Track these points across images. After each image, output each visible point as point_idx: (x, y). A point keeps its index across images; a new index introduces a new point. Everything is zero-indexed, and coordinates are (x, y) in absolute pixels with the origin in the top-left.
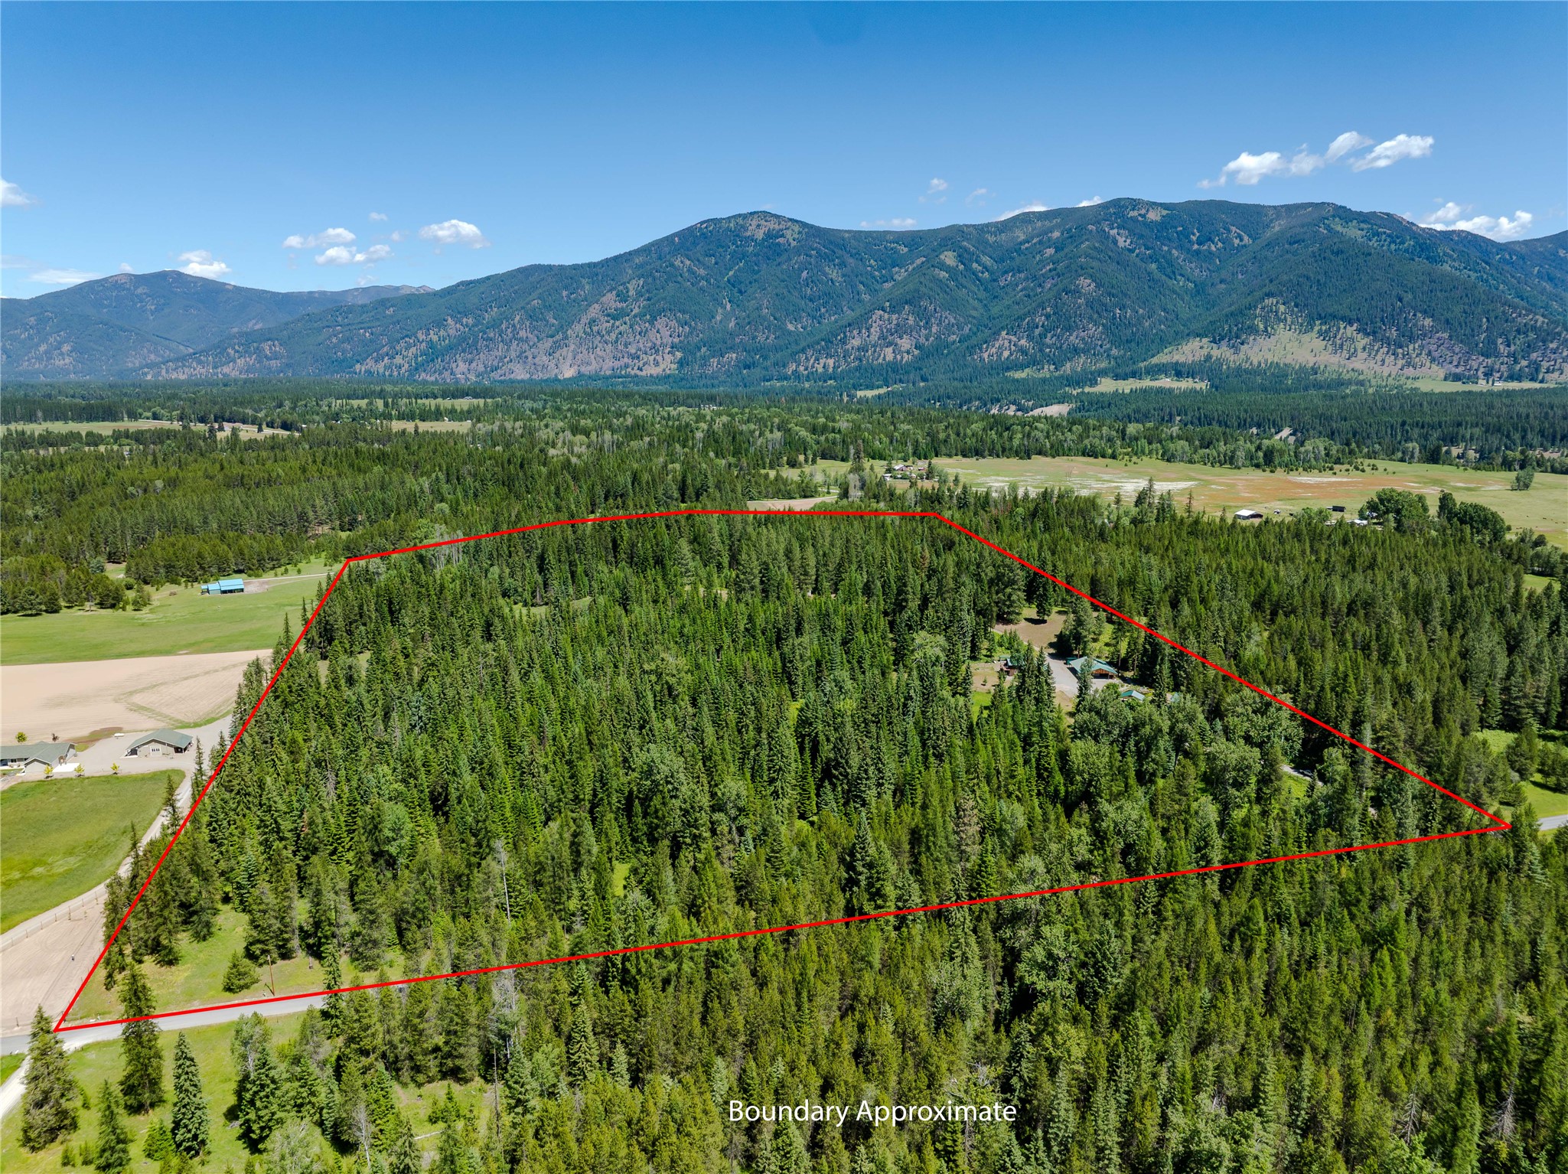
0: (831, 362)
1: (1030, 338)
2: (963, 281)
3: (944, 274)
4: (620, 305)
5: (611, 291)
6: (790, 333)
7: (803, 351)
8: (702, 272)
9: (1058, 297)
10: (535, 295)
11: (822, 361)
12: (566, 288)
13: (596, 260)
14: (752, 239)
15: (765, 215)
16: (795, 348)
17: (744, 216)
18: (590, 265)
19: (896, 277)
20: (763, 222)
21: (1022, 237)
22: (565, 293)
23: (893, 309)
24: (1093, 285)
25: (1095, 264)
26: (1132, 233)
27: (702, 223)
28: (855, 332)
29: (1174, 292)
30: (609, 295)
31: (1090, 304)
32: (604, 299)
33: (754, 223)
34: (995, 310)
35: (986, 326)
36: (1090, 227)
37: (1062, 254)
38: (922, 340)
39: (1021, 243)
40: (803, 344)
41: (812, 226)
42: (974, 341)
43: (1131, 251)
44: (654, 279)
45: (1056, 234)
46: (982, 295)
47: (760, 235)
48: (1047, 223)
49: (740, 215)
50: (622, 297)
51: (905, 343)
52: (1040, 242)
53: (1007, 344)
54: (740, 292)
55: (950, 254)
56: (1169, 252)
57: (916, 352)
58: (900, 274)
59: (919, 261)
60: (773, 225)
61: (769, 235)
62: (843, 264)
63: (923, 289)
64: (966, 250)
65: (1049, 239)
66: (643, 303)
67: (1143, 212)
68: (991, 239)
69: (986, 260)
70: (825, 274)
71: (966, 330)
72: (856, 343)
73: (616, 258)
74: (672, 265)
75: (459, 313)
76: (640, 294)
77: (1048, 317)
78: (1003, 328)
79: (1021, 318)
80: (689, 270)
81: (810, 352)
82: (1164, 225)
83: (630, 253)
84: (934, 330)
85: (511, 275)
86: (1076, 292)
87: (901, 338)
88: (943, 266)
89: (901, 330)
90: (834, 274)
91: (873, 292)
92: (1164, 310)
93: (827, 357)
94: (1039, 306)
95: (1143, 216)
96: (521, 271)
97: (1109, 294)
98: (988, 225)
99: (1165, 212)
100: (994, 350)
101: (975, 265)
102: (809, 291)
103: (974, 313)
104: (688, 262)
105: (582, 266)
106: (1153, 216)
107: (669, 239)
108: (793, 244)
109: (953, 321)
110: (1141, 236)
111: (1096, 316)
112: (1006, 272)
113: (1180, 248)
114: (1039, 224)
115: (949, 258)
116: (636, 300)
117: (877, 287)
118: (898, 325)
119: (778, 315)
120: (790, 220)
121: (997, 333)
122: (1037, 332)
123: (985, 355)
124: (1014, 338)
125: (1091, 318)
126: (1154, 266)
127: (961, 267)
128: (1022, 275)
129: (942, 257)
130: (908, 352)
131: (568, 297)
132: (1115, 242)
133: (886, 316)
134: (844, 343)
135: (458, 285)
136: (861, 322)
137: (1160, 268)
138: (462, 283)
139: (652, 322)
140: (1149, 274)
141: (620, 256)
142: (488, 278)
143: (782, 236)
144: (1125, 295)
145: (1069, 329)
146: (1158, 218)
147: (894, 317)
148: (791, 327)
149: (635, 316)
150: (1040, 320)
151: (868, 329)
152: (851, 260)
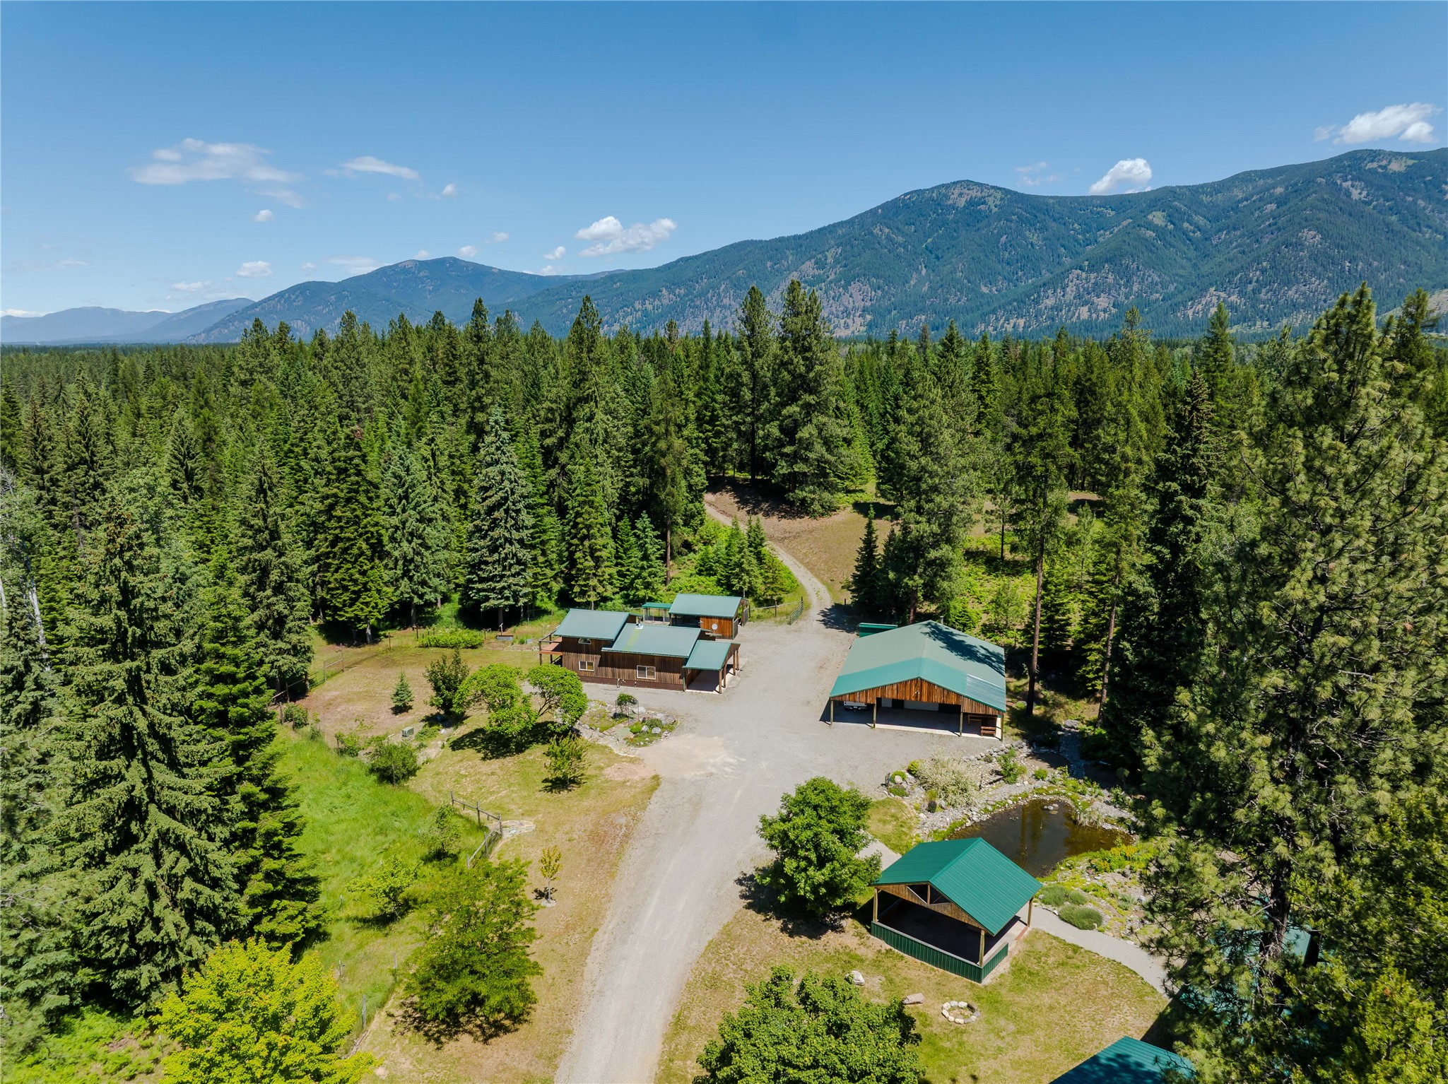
0: (1021, 322)
1: (1241, 294)
2: (1172, 241)
3: (1150, 234)
4: (817, 272)
5: (810, 259)
6: (983, 295)
7: (994, 311)
8: (900, 239)
9: (1277, 250)
10: (742, 266)
11: (1012, 322)
12: (771, 259)
13: (801, 232)
14: (953, 207)
15: (968, 184)
16: (986, 309)
17: (947, 186)
18: (795, 237)
19: (1101, 239)
20: (966, 191)
21: (1241, 196)
22: (769, 264)
23: (1092, 268)
24: (1318, 237)
25: (1322, 215)
26: (1369, 184)
27: (905, 195)
28: (1050, 292)
29: (1418, 243)
30: (808, 263)
31: (1314, 257)
32: (803, 267)
33: (957, 192)
34: (1205, 269)
35: (1194, 285)
36: (1319, 180)
37: (1284, 208)
38: (1122, 298)
39: (1239, 202)
40: (996, 305)
41: (1016, 193)
42: (1180, 298)
43: (1369, 203)
44: (852, 246)
45: (1279, 190)
46: (1192, 253)
47: (962, 203)
48: (1270, 181)
49: (943, 185)
50: (820, 265)
51: (1103, 302)
52: (1261, 199)
53: (1214, 300)
54: (937, 258)
55: (1159, 214)
56: (1415, 202)
57: (1114, 311)
58: (1104, 236)
59: (1125, 223)
60: (975, 193)
61: (971, 203)
62: (1044, 229)
63: (1125, 247)
64: (1177, 210)
65: (1271, 196)
66: (839, 269)
67: (1384, 163)
68: (1206, 199)
69: (1200, 220)
70: (1025, 238)
71: (1172, 288)
72: (1050, 302)
73: (820, 230)
74: (871, 233)
75: (672, 285)
76: (837, 262)
77: (1263, 271)
78: (1211, 285)
79: (1233, 274)
80: (888, 237)
81: (1000, 313)
82: (1408, 176)
83: (834, 225)
84: (1135, 288)
85: (725, 250)
86: (1299, 245)
87: (1098, 296)
88: (1150, 226)
89: (1098, 289)
90: (1034, 237)
91: (1074, 254)
92: (1405, 263)
93: (1020, 316)
94: (1254, 261)
95: (1384, 167)
96: (734, 246)
97: (1338, 246)
98: (1202, 186)
99: (1411, 162)
100: (1200, 307)
101: (1186, 225)
102: (1007, 255)
103: (1181, 272)
104: (887, 230)
105: (789, 238)
106: (1395, 167)
107: (873, 212)
108: (995, 210)
109: (1156, 279)
110: (1380, 187)
111: (1320, 269)
112: (1220, 230)
113: (1429, 198)
114: (1261, 182)
115: (1158, 218)
116: (833, 267)
117: (1080, 249)
118: (1096, 284)
119: (972, 278)
120: (993, 187)
121: (1206, 290)
122: (1250, 287)
123: (1190, 313)
124: (1223, 295)
125: (1314, 272)
126: (1394, 218)
127: (1171, 227)
128: (1238, 233)
129: (1150, 217)
130: (1105, 311)
131: (772, 267)
132: (1348, 194)
133: (1084, 275)
134: (1038, 303)
135: (678, 261)
136: (1057, 282)
137: (1403, 220)
138: (682, 259)
139: (845, 288)
140: (1388, 225)
141: (825, 228)
142: (705, 254)
143: (984, 203)
144: (1358, 247)
145: (1288, 283)
146: (1402, 169)
147: (1093, 276)
148: (985, 290)
149: (831, 282)
150: (1254, 275)
151: (1064, 289)
152: (1054, 224)
